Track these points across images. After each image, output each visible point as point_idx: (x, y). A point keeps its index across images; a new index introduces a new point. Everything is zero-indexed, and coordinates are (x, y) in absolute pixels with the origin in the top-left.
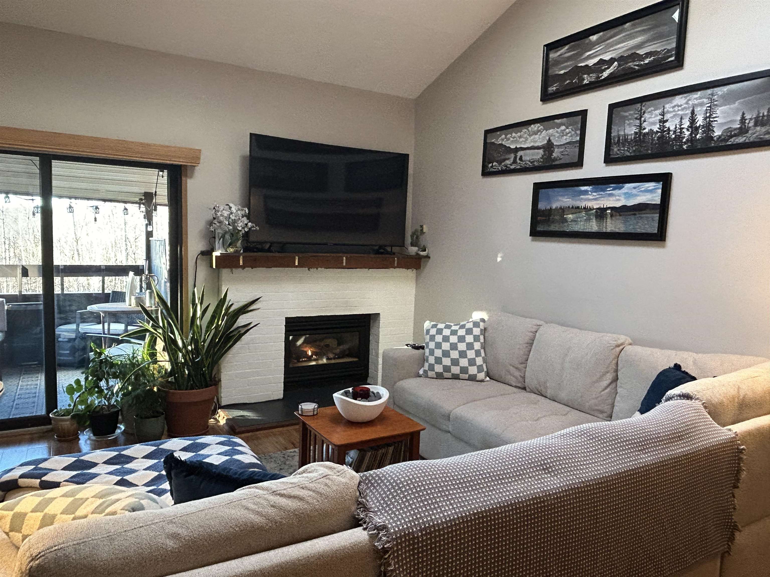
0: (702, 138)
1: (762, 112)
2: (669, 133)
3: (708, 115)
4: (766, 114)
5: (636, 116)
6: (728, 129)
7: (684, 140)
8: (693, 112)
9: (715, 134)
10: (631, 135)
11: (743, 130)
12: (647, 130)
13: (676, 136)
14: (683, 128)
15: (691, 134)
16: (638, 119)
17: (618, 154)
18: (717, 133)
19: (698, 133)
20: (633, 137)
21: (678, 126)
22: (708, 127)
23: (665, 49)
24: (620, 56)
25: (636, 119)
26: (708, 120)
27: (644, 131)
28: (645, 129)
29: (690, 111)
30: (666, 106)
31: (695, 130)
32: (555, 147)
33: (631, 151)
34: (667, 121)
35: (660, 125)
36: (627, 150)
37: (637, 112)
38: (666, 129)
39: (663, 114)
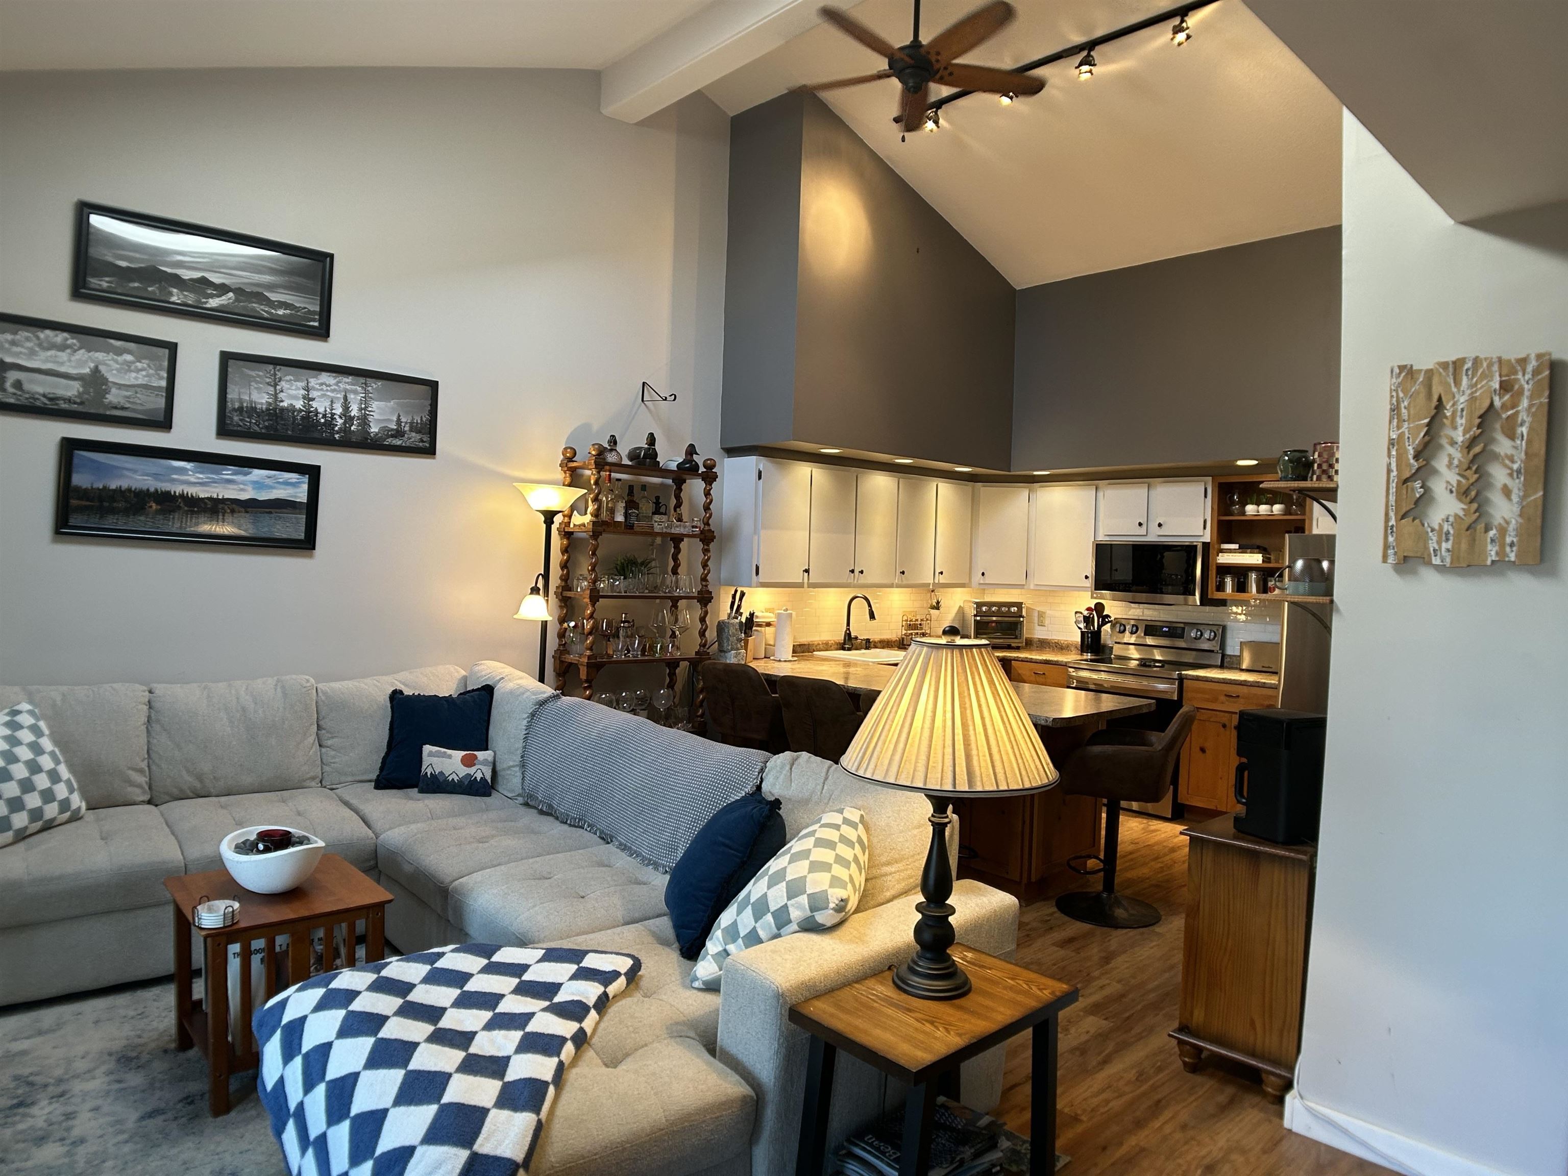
0: (358, 430)
1: (416, 418)
2: (316, 416)
3: (363, 406)
4: (419, 421)
5: (268, 380)
6: (385, 427)
7: (336, 428)
8: (345, 398)
9: (372, 430)
10: (262, 404)
11: (399, 433)
12: (285, 404)
13: (326, 420)
14: (335, 414)
15: (344, 424)
16: (271, 386)
17: (240, 426)
18: (374, 429)
19: (353, 424)
20: (264, 407)
21: (328, 410)
22: (364, 420)
23: (305, 308)
24: (237, 286)
25: (268, 384)
26: (363, 412)
27: (281, 404)
28: (282, 401)
29: (342, 396)
30: (310, 380)
31: (349, 419)
32: (110, 385)
33: (261, 426)
34: (313, 399)
35: (304, 403)
36: (255, 423)
37: (268, 375)
38: (312, 409)
39: (307, 389)
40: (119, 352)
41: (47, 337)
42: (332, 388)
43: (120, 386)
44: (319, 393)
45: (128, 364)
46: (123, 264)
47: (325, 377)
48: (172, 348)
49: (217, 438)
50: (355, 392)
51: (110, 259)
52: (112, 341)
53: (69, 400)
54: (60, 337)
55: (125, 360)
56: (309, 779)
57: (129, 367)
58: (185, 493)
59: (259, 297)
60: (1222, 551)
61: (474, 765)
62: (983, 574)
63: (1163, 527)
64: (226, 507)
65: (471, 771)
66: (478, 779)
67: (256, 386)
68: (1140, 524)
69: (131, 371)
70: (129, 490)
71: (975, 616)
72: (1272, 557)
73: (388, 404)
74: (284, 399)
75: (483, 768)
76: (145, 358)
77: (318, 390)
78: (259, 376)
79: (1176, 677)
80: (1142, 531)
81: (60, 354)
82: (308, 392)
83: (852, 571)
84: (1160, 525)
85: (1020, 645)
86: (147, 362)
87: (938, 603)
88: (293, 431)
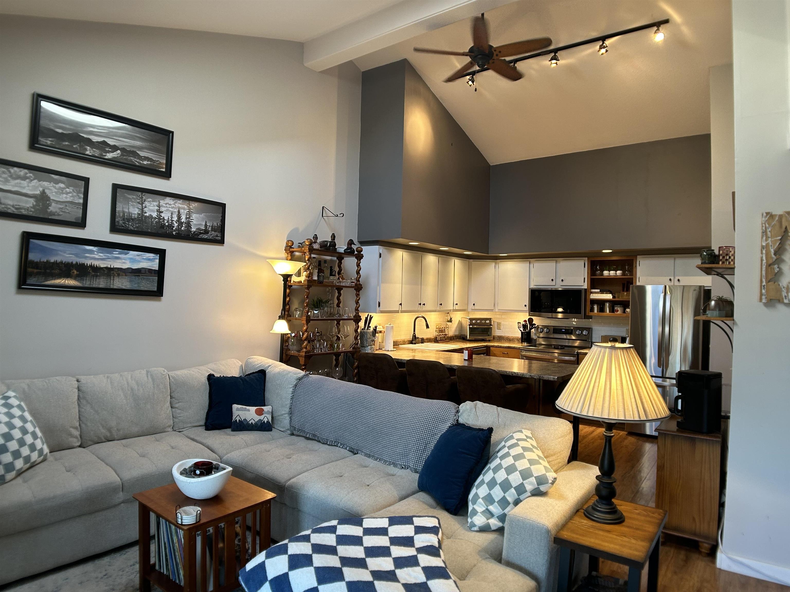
0: (185, 230)
1: (214, 223)
2: (164, 221)
3: (188, 216)
4: (216, 225)
5: (138, 201)
6: (199, 228)
7: (174, 229)
8: (179, 212)
10: (135, 214)
11: (206, 232)
12: (147, 214)
13: (169, 224)
14: (173, 220)
15: (178, 226)
16: (140, 204)
17: (123, 226)
18: (193, 229)
19: (182, 226)
20: (136, 216)
21: (170, 218)
22: (188, 224)
23: (158, 161)
24: (123, 147)
25: (139, 203)
26: (188, 219)
27: (145, 214)
28: (146, 213)
29: (177, 211)
30: (160, 201)
31: (180, 223)
32: (51, 201)
33: (134, 227)
34: (162, 212)
35: (158, 214)
36: (131, 225)
37: (138, 198)
38: (161, 218)
39: (159, 206)
40: (57, 182)
41: (15, 171)
42: (172, 206)
43: (57, 202)
44: (165, 209)
45: (62, 189)
46: (60, 131)
47: (169, 200)
48: (86, 180)
49: (110, 233)
50: (184, 209)
51: (52, 127)
52: (53, 176)
53: (28, 209)
54: (23, 172)
55: (60, 187)
56: (168, 427)
57: (63, 191)
58: (93, 264)
59: (134, 154)
60: (592, 293)
61: (263, 414)
62: (474, 304)
63: (564, 281)
64: (115, 273)
65: (262, 417)
66: (266, 422)
67: (132, 204)
68: (552, 280)
69: (63, 193)
70: (61, 263)
71: (469, 325)
72: (616, 296)
73: (201, 216)
74: (146, 211)
75: (268, 416)
76: (71, 186)
77: (164, 207)
78: (133, 198)
79: (576, 353)
80: (553, 283)
81: (22, 182)
82: (160, 208)
83: (420, 304)
84: (562, 280)
85: (490, 339)
86: (72, 188)
87: (451, 319)
88: (151, 230)
